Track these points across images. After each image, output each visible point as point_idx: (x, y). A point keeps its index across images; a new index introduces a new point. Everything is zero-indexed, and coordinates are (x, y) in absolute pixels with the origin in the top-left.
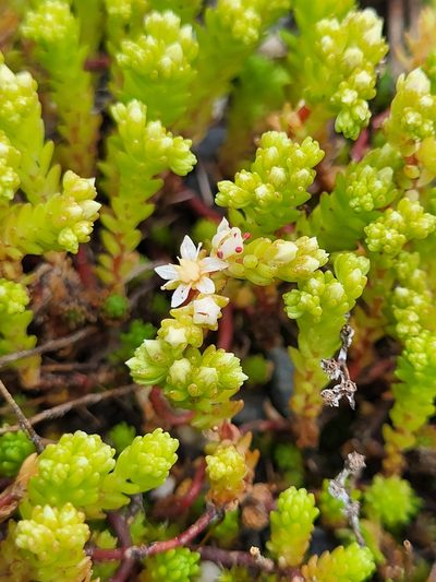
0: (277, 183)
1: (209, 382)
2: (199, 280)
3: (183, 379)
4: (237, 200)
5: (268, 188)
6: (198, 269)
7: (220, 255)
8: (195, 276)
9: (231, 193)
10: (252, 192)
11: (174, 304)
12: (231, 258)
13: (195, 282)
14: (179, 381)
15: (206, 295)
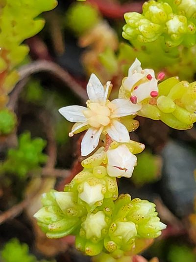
0: (190, 13)
1: (128, 239)
2: (109, 125)
3: (98, 233)
4: (148, 36)
5: (181, 20)
6: (108, 112)
7: (133, 100)
8: (105, 121)
9: (141, 29)
10: (164, 24)
11: (85, 151)
12: (145, 102)
13: (105, 127)
14: (94, 236)
15: (120, 144)
